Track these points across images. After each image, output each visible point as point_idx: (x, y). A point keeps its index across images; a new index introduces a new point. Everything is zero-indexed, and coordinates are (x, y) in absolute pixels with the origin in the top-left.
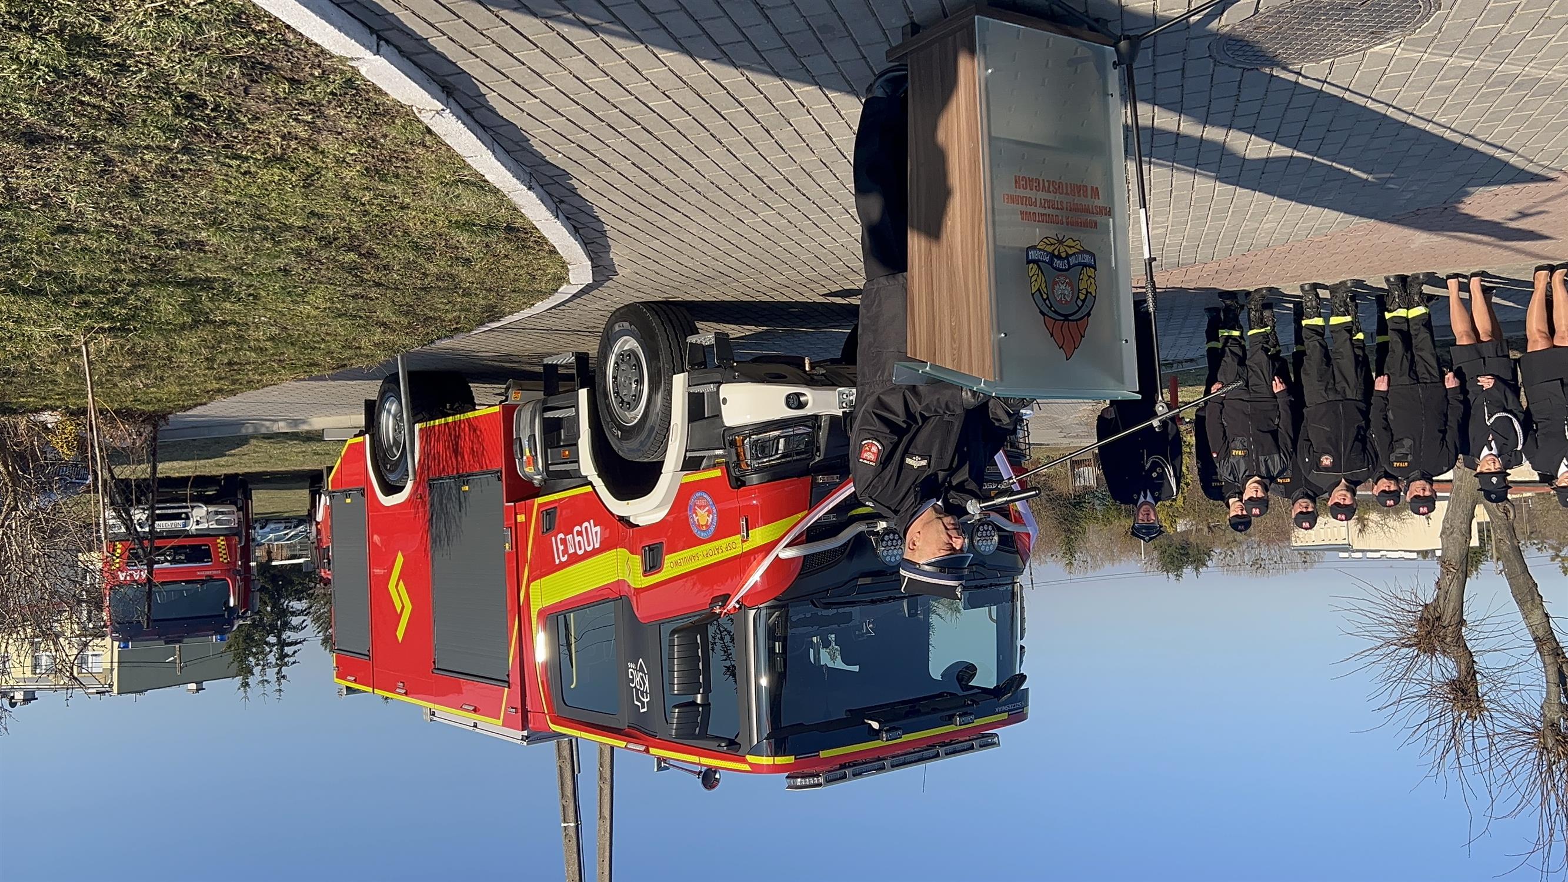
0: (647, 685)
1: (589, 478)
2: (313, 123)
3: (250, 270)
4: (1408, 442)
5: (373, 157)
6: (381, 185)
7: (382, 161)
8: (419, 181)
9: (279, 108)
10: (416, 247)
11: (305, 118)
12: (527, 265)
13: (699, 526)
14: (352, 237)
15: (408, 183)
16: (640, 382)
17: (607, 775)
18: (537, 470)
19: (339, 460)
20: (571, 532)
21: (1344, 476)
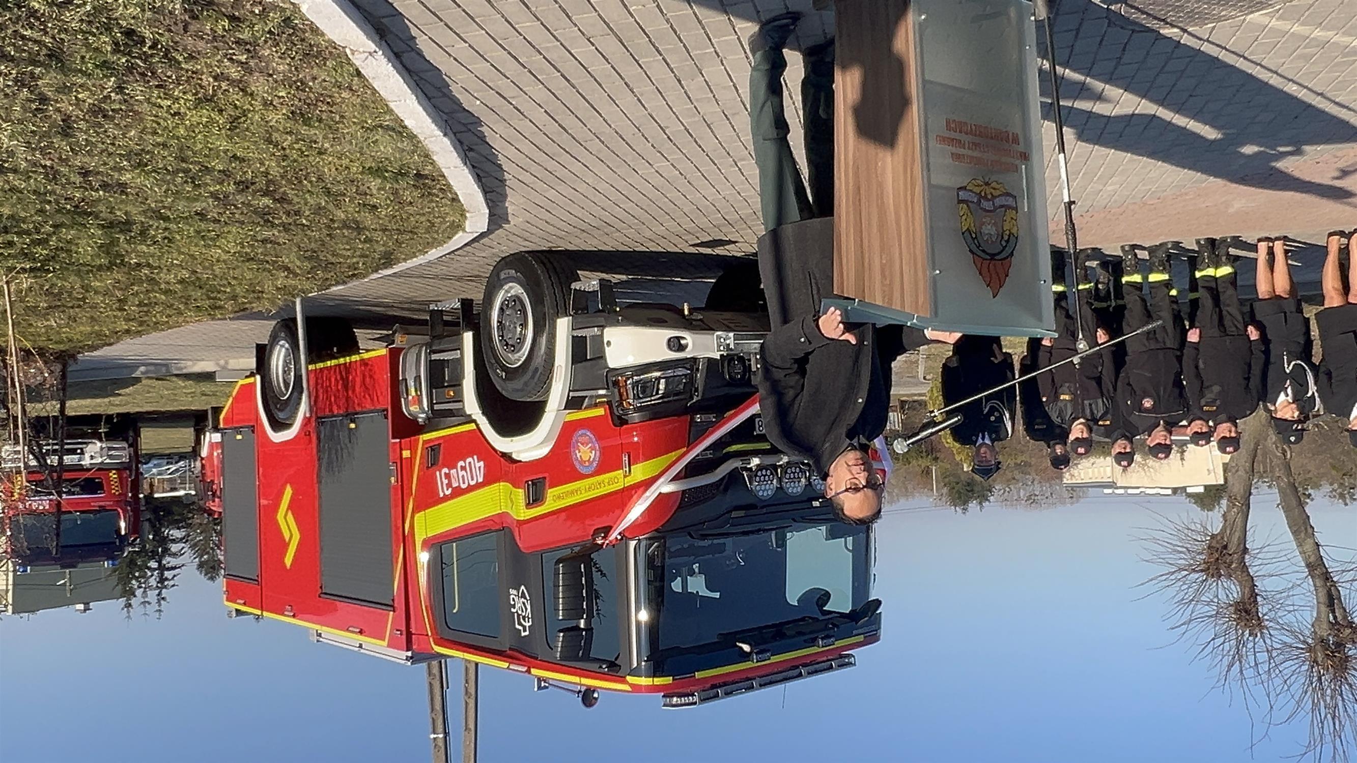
0: (529, 610)
1: (474, 417)
2: (247, 63)
3: (169, 213)
4: (1216, 389)
5: (300, 100)
6: (304, 130)
7: (309, 105)
8: (341, 125)
9: (215, 47)
10: (328, 192)
11: (240, 57)
12: (429, 213)
13: (582, 462)
14: (269, 182)
15: (330, 127)
16: (524, 325)
17: (472, 691)
18: (422, 408)
19: (231, 400)
20: (456, 467)
21: (1162, 418)
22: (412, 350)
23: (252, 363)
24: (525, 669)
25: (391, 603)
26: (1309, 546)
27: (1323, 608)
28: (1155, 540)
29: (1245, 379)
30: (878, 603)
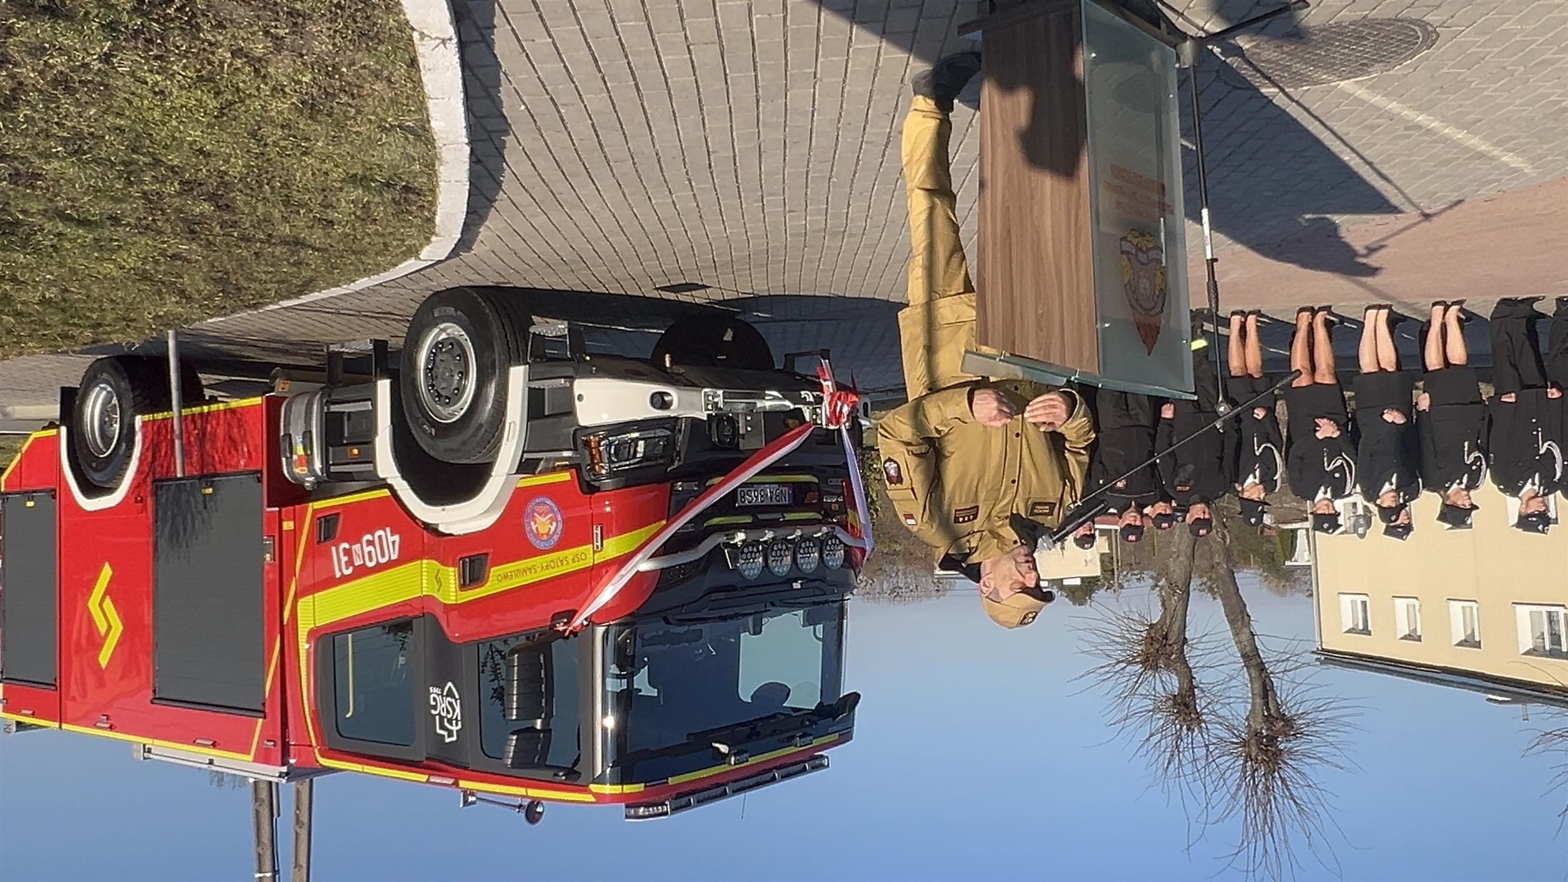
0: (458, 711)
1: (388, 481)
2: (283, 39)
4: (1190, 468)
5: (321, 88)
6: (303, 124)
7: (328, 95)
8: (352, 122)
11: (280, 31)
13: (538, 535)
14: (221, 184)
15: (337, 124)
16: (464, 374)
17: (305, 819)
18: (313, 472)
19: (18, 457)
20: (358, 541)
21: (1134, 499)
22: (299, 400)
23: (54, 411)
24: (450, 781)
25: (261, 708)
26: (1244, 637)
27: (1259, 701)
28: (1093, 631)
29: (1218, 458)
30: (855, 698)
